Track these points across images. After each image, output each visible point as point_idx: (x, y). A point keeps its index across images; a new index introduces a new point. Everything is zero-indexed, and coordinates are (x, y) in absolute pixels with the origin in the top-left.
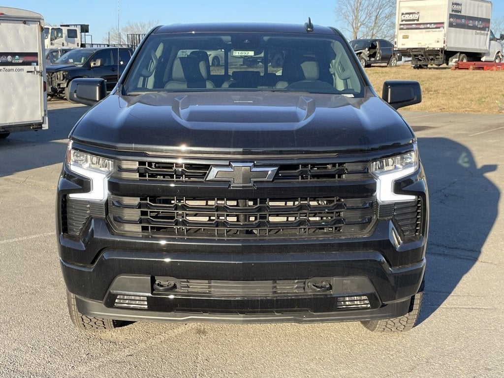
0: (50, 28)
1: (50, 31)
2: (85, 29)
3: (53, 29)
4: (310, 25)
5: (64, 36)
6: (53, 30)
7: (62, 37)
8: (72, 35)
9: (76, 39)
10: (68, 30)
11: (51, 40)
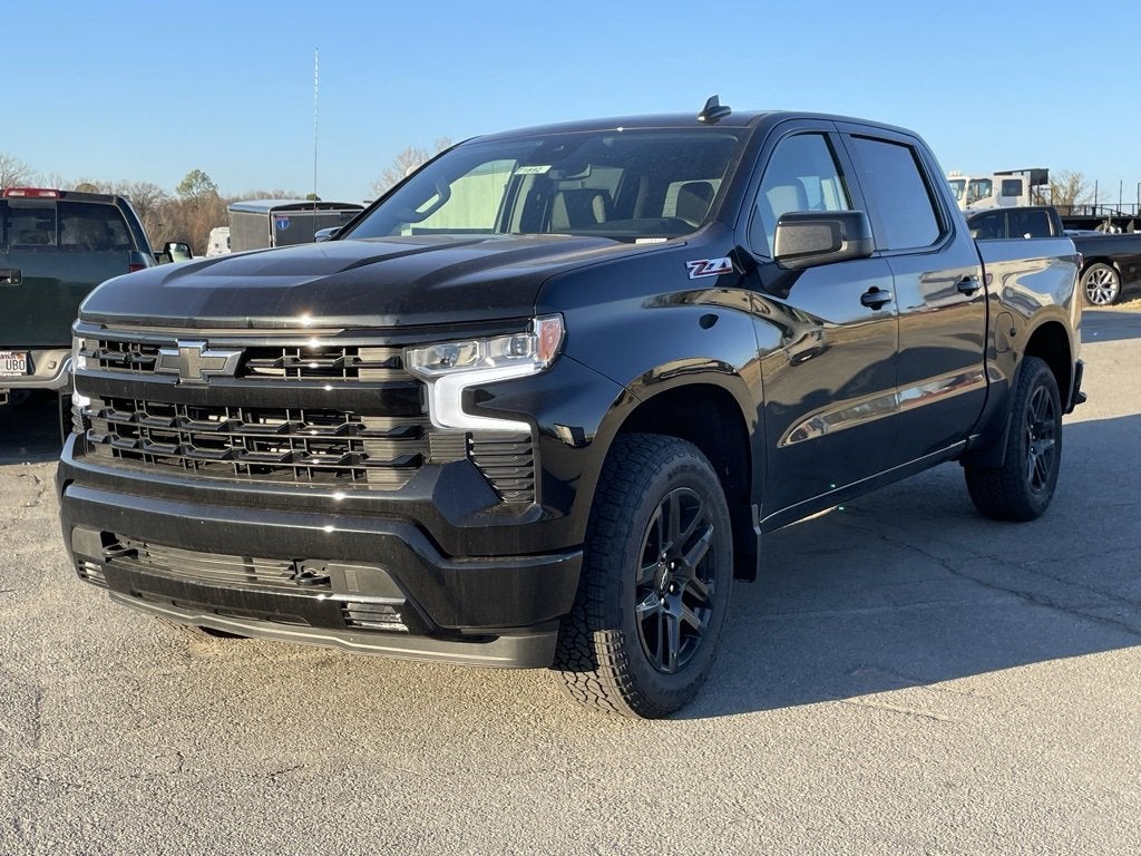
0: (968, 180)
1: (967, 186)
2: (1040, 177)
3: (973, 181)
4: (713, 110)
5: (994, 193)
6: (973, 184)
7: (990, 195)
8: (1012, 190)
9: (1018, 197)
10: (1005, 182)
11: (968, 203)
